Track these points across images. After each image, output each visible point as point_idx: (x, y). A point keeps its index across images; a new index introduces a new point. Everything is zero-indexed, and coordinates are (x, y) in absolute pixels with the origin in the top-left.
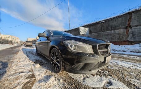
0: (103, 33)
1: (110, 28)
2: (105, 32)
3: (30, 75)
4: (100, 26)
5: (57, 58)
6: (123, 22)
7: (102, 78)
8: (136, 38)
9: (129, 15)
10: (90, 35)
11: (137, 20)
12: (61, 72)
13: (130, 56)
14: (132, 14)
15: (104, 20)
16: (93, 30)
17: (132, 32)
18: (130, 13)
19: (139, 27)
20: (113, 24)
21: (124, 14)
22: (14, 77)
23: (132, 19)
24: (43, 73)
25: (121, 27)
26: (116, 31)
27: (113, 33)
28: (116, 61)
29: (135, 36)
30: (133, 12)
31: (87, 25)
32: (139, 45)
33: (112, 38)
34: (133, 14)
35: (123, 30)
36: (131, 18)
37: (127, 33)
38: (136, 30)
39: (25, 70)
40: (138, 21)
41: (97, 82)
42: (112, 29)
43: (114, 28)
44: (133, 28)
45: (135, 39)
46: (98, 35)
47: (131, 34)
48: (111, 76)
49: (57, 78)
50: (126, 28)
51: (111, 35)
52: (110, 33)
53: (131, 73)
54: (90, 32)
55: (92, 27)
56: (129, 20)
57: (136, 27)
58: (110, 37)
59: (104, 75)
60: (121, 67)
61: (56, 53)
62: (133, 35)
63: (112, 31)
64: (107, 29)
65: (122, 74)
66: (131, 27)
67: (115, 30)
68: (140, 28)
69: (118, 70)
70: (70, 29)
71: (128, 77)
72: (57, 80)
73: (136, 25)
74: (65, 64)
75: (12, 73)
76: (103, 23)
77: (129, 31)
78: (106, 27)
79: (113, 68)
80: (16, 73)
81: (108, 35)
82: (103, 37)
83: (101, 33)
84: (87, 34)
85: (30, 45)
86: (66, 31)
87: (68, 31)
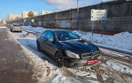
0: (129, 18)
4: (127, 7)
5: (61, 59)
10: (109, 20)
12: (63, 67)
16: (114, 12)
46: (122, 22)
61: (60, 56)
74: (65, 62)
82: (129, 24)
83: (127, 18)
84: (104, 19)
85: (19, 30)
86: (72, 10)
87: (75, 10)
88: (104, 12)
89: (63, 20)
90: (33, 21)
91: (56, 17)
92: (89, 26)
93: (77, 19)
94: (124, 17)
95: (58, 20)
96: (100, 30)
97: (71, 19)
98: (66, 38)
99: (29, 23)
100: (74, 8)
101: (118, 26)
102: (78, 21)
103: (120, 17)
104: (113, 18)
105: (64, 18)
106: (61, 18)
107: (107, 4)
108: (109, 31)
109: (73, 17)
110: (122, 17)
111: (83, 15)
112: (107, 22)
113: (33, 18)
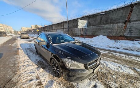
0: (102, 26)
1: (109, 21)
2: (104, 25)
3: (38, 82)
4: (100, 19)
6: (123, 15)
7: (90, 82)
8: (133, 34)
9: (131, 7)
10: (88, 28)
11: (137, 13)
13: (121, 55)
14: (133, 7)
15: (104, 12)
16: (92, 23)
17: (130, 27)
18: (132, 6)
19: (137, 22)
20: (113, 16)
21: (125, 6)
22: (27, 85)
23: (132, 13)
24: (47, 78)
25: (120, 21)
26: (115, 25)
27: (111, 27)
28: (107, 63)
29: (131, 32)
30: (136, 4)
31: (86, 16)
32: (132, 43)
33: (109, 33)
34: (135, 6)
35: (122, 24)
36: (132, 11)
37: (125, 28)
38: (134, 25)
39: (33, 77)
40: (138, 15)
41: (87, 85)
42: (111, 23)
43: (114, 22)
44: (131, 23)
45: (131, 34)
46: (96, 29)
47: (129, 30)
48: (98, 79)
49: (58, 83)
50: (125, 23)
51: (109, 29)
52: (108, 27)
53: (114, 77)
54: (89, 24)
55: (91, 19)
56: (129, 13)
57: (135, 22)
58: (108, 31)
59: (93, 79)
60: (108, 69)
61: (56, 64)
62: (130, 31)
63: (111, 25)
64: (106, 23)
65: (107, 77)
66: (130, 21)
67: (114, 23)
68: (138, 24)
69: (105, 73)
70: (68, 20)
71: (110, 80)
72: (58, 84)
73: (135, 19)
75: (24, 81)
76: (103, 15)
77: (127, 26)
78: (105, 20)
79: (101, 71)
80: (27, 81)
81: (106, 28)
82: (101, 30)
83: (100, 27)
84: (86, 27)
85: (27, 37)
86: (64, 22)
87: (66, 22)
88: (86, 22)
89: (58, 29)
90: (38, 31)
91: (53, 28)
92: (76, 32)
93: (67, 28)
94: (98, 26)
95: (55, 29)
96: (82, 35)
97: (64, 29)
98: (62, 41)
99: (36, 32)
100: (64, 21)
101: (94, 32)
102: (68, 29)
103: (95, 26)
104: (91, 26)
105: (59, 28)
106: (56, 28)
107: (87, 17)
108: (89, 36)
109: (65, 27)
110: (97, 26)
111: (71, 25)
112: (87, 30)
113: (38, 29)
